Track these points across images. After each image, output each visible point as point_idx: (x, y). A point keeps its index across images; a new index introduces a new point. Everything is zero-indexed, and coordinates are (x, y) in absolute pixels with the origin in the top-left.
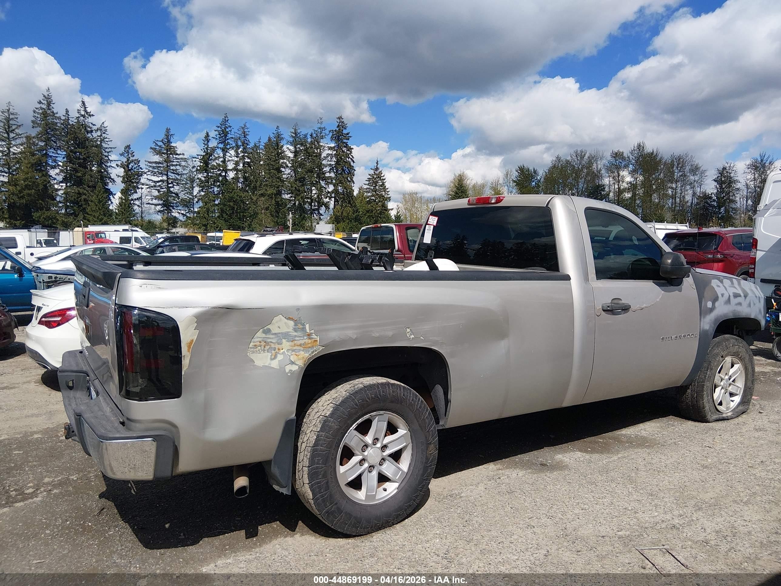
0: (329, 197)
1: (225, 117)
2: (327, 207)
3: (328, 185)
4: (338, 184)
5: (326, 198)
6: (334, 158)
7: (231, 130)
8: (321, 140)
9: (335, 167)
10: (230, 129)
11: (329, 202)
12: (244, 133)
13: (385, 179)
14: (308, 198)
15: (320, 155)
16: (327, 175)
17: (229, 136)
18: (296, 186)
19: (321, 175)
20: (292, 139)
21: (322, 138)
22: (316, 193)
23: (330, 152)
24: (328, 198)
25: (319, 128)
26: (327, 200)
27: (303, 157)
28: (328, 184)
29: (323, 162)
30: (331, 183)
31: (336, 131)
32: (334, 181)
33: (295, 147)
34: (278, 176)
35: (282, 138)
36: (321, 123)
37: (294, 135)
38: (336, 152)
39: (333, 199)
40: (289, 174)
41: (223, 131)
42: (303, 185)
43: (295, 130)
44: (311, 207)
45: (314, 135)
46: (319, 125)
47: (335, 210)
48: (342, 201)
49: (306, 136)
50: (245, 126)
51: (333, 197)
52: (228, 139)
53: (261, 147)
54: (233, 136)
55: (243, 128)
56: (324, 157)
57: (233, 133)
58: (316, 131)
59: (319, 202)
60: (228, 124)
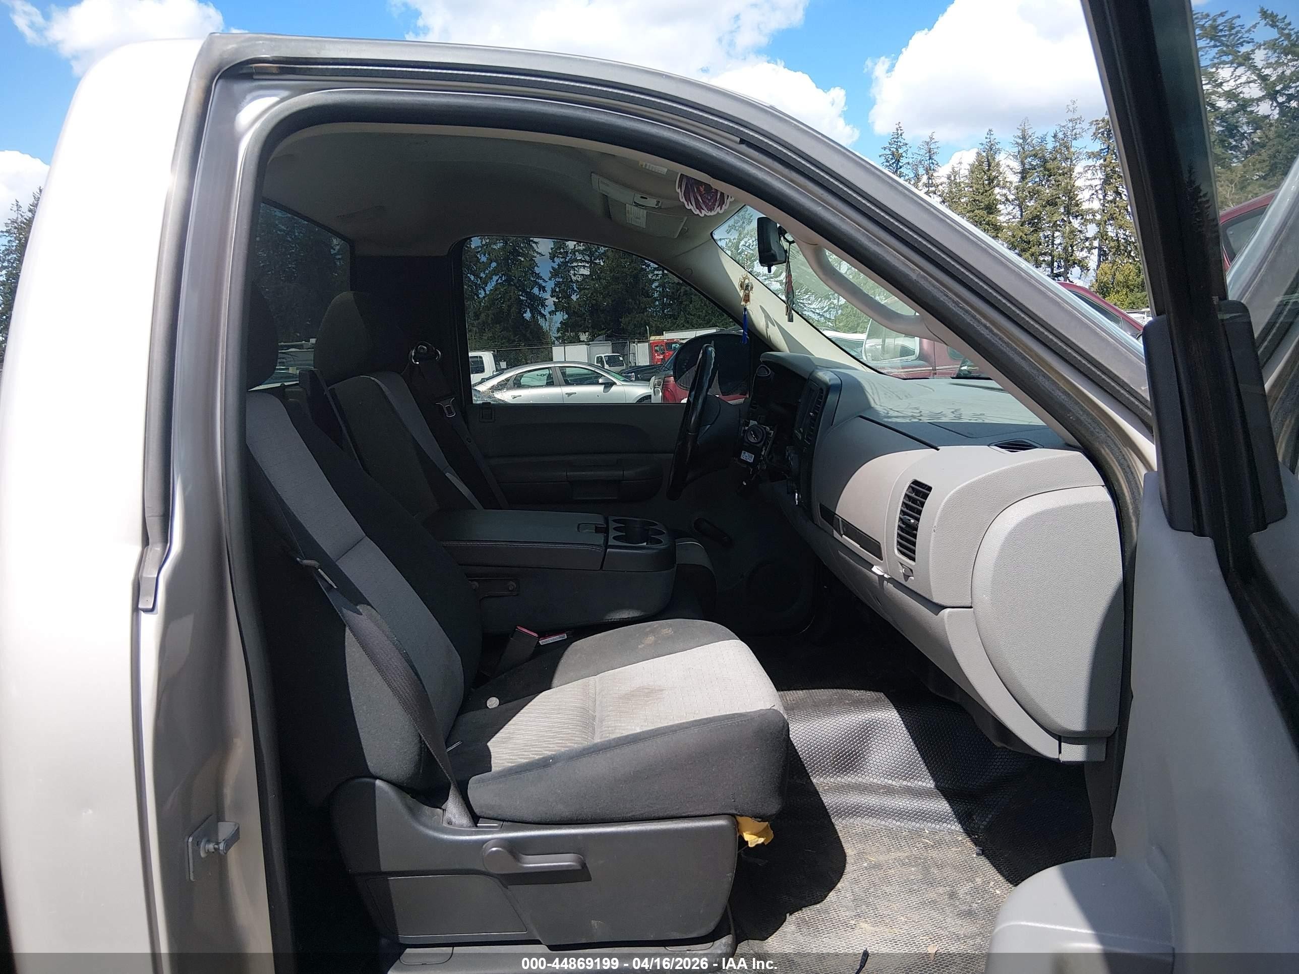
0: (1087, 247)
1: (897, 130)
2: (1084, 268)
3: (1086, 225)
4: (1106, 222)
5: (1082, 250)
6: (1099, 172)
7: (907, 150)
8: (1074, 142)
9: (1101, 189)
10: (905, 148)
11: (1086, 257)
12: (930, 152)
13: (1208, 201)
14: (1045, 254)
15: (1071, 170)
16: (1085, 206)
17: (903, 161)
18: (1021, 233)
19: (1072, 209)
20: (1016, 150)
21: (1075, 139)
22: (1060, 244)
23: (1091, 162)
24: (1086, 250)
25: (1070, 121)
26: (1084, 253)
27: (1037, 180)
28: (1085, 222)
29: (1078, 183)
30: (1091, 221)
31: (1103, 121)
32: (1098, 217)
33: (1023, 163)
34: (987, 220)
35: (999, 149)
36: (1074, 110)
37: (1021, 141)
38: (1105, 160)
39: (1096, 252)
40: (1009, 214)
41: (893, 154)
42: (1035, 231)
43: (1024, 131)
44: (1052, 270)
45: (1060, 135)
46: (1071, 116)
47: (1098, 272)
48: (1114, 254)
49: (1043, 139)
50: (931, 138)
51: (1096, 248)
52: (901, 167)
53: (962, 172)
54: (911, 161)
55: (928, 143)
56: (1079, 173)
57: (910, 155)
58: (1064, 127)
59: (1067, 260)
60: (902, 141)
